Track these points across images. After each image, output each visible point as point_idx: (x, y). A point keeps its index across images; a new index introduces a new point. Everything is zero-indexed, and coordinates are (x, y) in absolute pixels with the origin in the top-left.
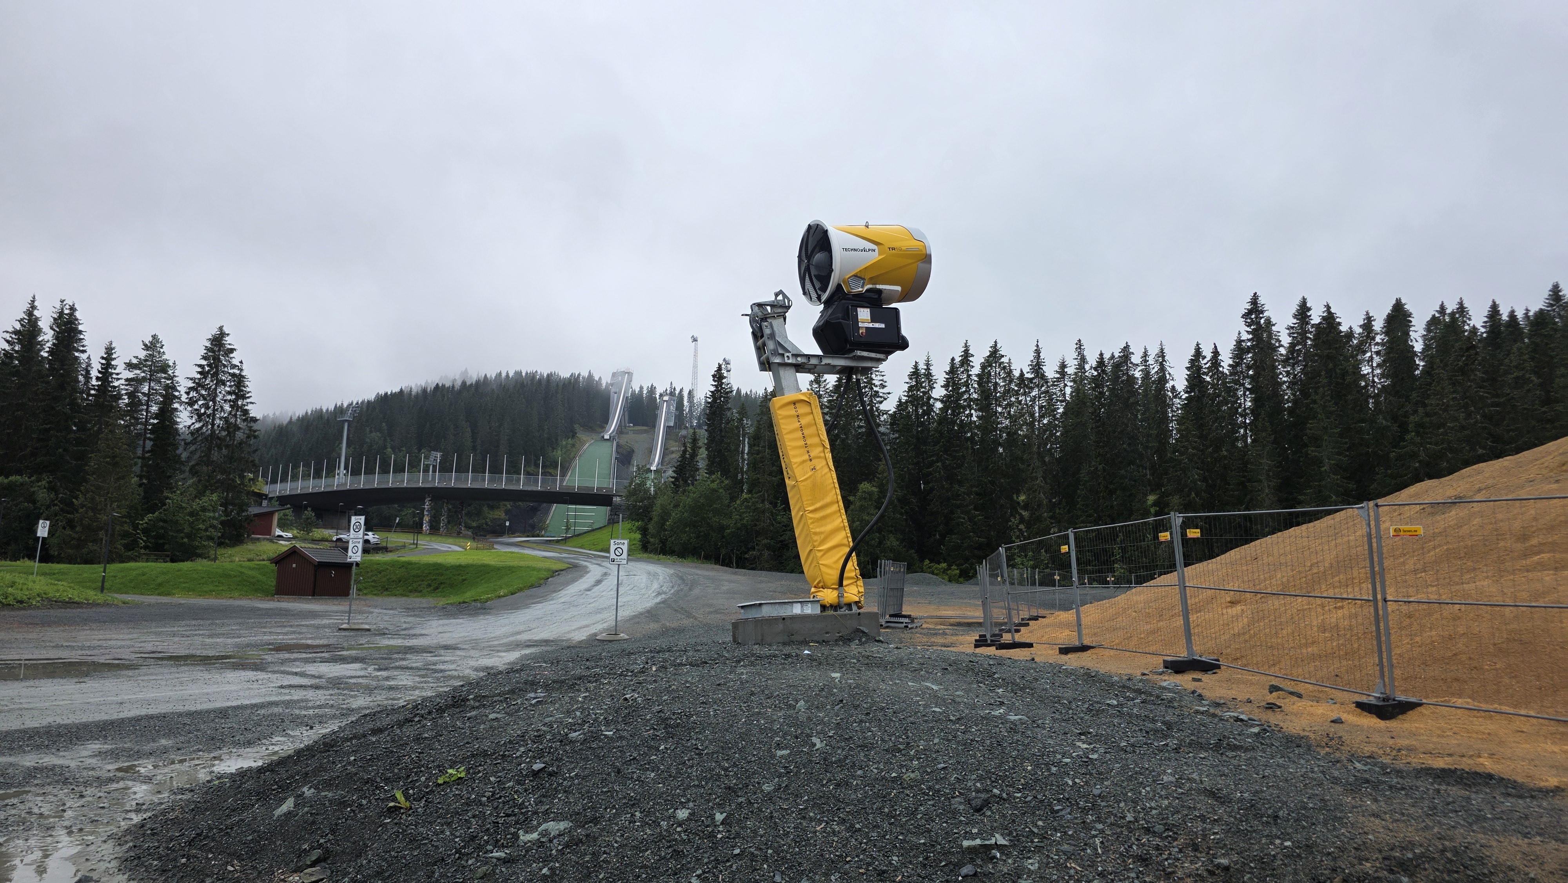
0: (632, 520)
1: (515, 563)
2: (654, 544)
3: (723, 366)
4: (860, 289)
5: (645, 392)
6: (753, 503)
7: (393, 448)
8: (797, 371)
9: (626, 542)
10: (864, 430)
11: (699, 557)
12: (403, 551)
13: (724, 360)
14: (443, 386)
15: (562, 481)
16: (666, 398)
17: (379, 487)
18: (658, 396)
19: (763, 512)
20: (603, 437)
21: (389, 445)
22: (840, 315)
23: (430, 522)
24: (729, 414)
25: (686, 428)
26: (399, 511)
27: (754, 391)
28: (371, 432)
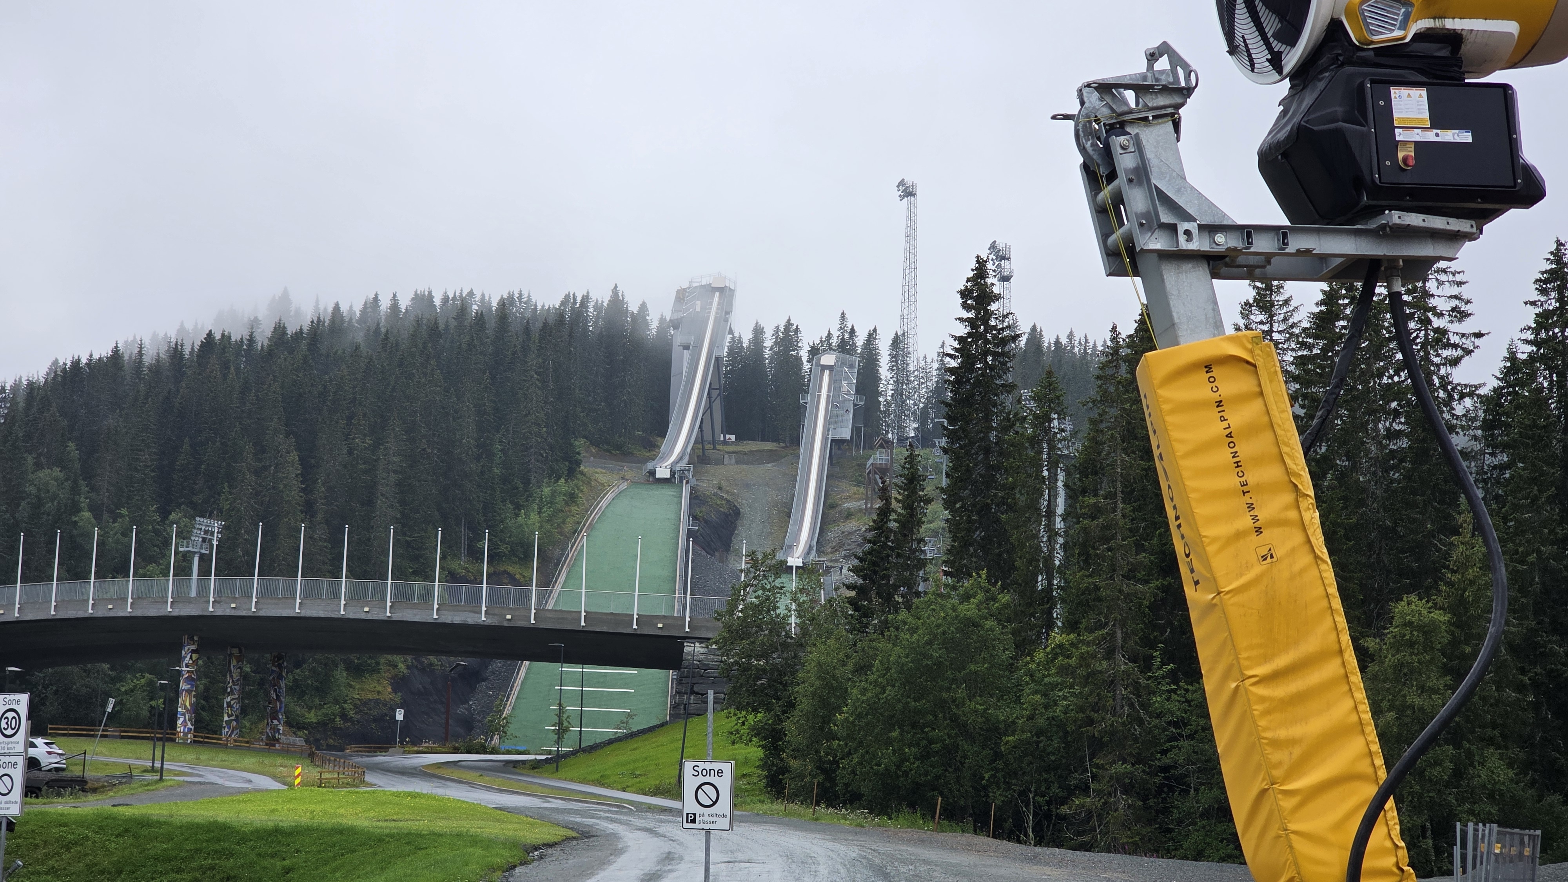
0: (739, 708)
1: (423, 825)
2: (801, 776)
3: (990, 266)
4: (1398, 33)
5: (768, 343)
6: (1082, 657)
7: (95, 510)
8: (1215, 275)
9: (726, 767)
10: (1404, 443)
11: (929, 812)
12: (126, 789)
13: (993, 247)
14: (226, 337)
15: (543, 598)
16: (828, 359)
17: (62, 615)
18: (804, 355)
19: (1112, 683)
20: (652, 473)
21: (84, 502)
22: (1339, 110)
23: (196, 710)
24: (1008, 401)
25: (886, 444)
26: (114, 680)
27: (1078, 336)
28: (38, 466)
